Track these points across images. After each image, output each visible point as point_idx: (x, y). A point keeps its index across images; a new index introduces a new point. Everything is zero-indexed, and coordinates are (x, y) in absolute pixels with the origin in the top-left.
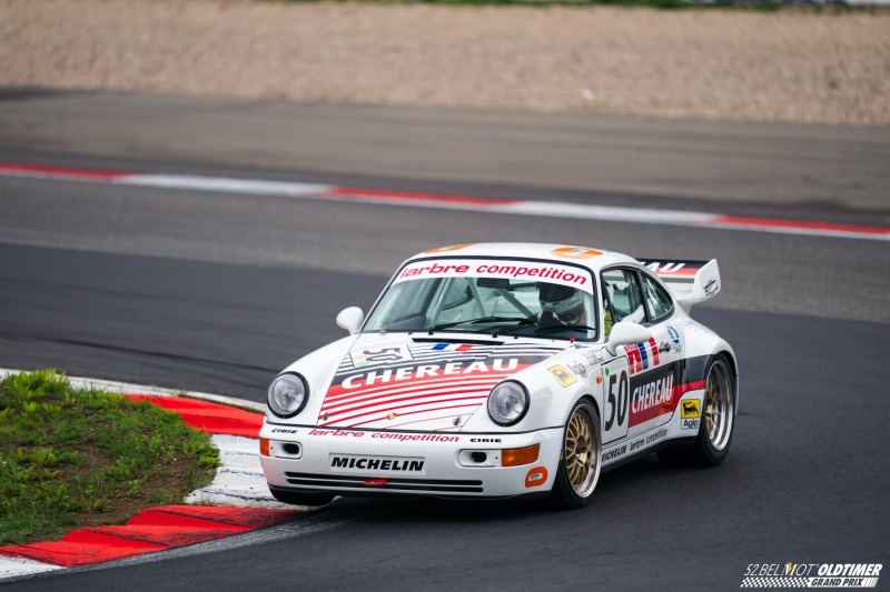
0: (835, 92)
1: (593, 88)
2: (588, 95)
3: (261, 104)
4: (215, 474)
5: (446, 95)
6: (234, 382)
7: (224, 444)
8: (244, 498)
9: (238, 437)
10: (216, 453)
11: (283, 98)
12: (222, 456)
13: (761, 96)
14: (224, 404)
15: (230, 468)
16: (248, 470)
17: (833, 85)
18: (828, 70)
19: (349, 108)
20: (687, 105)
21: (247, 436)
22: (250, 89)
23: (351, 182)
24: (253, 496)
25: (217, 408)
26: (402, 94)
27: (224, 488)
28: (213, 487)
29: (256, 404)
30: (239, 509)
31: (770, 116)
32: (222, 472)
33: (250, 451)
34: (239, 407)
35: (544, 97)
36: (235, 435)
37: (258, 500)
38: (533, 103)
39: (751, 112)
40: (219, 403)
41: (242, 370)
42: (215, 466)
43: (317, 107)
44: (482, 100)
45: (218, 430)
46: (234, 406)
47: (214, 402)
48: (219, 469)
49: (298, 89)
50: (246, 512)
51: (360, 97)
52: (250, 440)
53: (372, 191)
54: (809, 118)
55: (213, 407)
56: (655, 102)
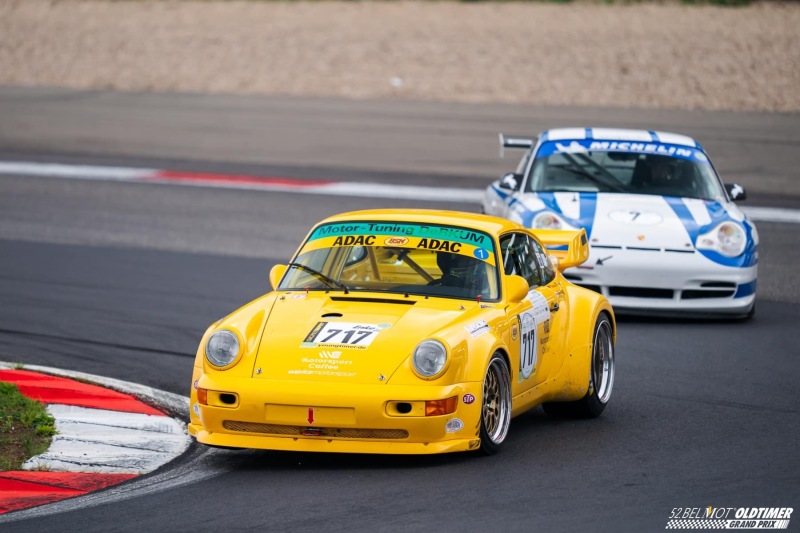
0: (626, 77)
1: (401, 76)
2: (396, 82)
3: (90, 95)
4: (51, 441)
5: (263, 84)
6: (68, 355)
7: (59, 413)
8: (79, 464)
9: (72, 407)
10: (51, 422)
11: (111, 88)
12: (57, 426)
13: (558, 82)
14: (59, 376)
15: (65, 436)
16: (81, 437)
17: (625, 70)
18: (620, 57)
19: (172, 97)
20: (489, 90)
21: (81, 406)
22: (81, 80)
23: (176, 167)
24: (86, 461)
25: (53, 379)
26: (222, 84)
27: (59, 454)
28: (49, 454)
29: (89, 375)
30: (74, 475)
31: (566, 100)
32: (57, 439)
33: (84, 420)
34: (73, 379)
35: (356, 85)
36: (70, 405)
37: (91, 465)
38: (346, 91)
39: (548, 97)
40: (54, 375)
41: (75, 344)
42: (51, 434)
43: (142, 96)
44: (297, 88)
45: (53, 401)
46: (67, 377)
47: (49, 374)
48: (54, 437)
49: (125, 80)
50: (81, 476)
51: (184, 87)
52: (83, 409)
53: (195, 174)
54: (603, 101)
55: (49, 379)
56: (459, 89)
